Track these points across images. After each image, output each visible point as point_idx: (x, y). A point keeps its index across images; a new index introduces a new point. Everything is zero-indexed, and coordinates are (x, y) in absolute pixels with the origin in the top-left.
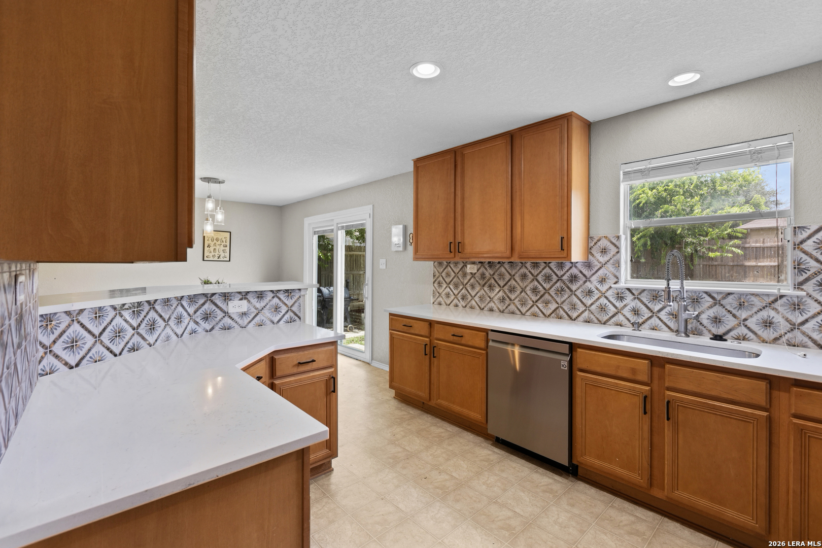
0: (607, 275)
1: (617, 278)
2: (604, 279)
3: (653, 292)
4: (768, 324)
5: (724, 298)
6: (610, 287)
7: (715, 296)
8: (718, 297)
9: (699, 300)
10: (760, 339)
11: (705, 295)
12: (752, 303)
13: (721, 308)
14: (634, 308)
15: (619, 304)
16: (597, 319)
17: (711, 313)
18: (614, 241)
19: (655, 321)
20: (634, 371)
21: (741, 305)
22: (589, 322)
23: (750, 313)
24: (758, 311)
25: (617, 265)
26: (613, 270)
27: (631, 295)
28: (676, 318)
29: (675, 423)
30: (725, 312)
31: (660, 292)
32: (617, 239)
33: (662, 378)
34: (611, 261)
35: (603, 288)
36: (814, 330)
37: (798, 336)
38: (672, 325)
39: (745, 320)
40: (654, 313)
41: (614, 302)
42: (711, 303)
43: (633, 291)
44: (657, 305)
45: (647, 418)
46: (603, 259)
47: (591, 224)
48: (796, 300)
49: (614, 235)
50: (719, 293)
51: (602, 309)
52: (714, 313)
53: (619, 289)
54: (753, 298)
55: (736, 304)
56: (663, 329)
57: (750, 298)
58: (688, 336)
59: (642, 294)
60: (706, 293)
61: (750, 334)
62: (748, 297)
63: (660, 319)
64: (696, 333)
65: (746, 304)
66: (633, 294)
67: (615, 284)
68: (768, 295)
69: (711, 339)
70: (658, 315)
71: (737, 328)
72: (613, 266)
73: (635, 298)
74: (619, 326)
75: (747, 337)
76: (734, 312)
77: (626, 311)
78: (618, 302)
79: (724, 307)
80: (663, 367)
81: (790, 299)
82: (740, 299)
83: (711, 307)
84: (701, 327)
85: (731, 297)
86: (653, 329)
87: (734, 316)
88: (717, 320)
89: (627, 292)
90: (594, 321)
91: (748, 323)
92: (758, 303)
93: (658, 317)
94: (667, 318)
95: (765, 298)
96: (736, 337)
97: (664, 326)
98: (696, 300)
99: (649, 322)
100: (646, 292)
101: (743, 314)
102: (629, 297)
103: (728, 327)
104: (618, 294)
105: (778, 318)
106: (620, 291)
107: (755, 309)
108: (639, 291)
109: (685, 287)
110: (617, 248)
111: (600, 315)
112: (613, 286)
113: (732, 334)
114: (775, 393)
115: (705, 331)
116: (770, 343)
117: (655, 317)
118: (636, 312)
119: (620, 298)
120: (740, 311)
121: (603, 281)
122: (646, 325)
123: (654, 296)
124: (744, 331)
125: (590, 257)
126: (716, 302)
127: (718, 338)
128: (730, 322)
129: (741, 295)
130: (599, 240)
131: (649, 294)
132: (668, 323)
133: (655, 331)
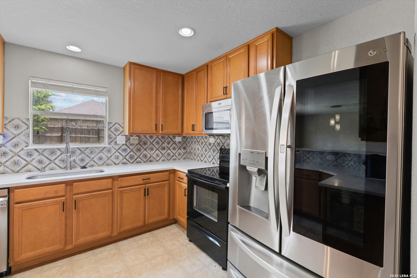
0: (19, 142)
1: (27, 143)
2: (17, 144)
3: (51, 150)
4: (101, 159)
5: (85, 150)
6: (23, 149)
7: (82, 149)
8: (83, 150)
9: (75, 152)
10: (98, 165)
11: (77, 150)
12: (95, 151)
13: (84, 154)
14: (39, 160)
15: (28, 159)
16: (11, 170)
17: (80, 157)
18: (25, 121)
19: (52, 165)
20: (56, 192)
21: (91, 152)
22: (4, 173)
23: (95, 155)
24: (97, 154)
25: (27, 136)
26: (24, 139)
27: (37, 153)
28: (63, 162)
29: (78, 209)
30: (86, 156)
31: (55, 150)
32: (27, 120)
33: (71, 190)
34: (23, 133)
35: (17, 150)
36: (114, 159)
37: (109, 162)
38: (61, 165)
39: (93, 158)
40: (51, 161)
41: (25, 158)
42: (80, 153)
43: (39, 151)
44: (53, 157)
45: (64, 213)
46: (16, 132)
47: (5, 109)
48: (109, 148)
49: (25, 118)
50: (83, 148)
51: (16, 163)
52: (81, 157)
53: (29, 150)
54: (96, 149)
55: (90, 152)
56: (57, 168)
57: (95, 149)
58: (71, 169)
59: (45, 152)
60: (78, 148)
61: (95, 164)
62: (94, 149)
63: (55, 164)
64: (73, 167)
65: (93, 152)
66: (39, 152)
67: (26, 147)
68: (101, 147)
69: (81, 168)
70: (54, 162)
71: (90, 162)
72: (24, 136)
73: (40, 154)
74: (29, 172)
75: (93, 165)
76: (89, 155)
77: (34, 163)
78: (28, 157)
79: (85, 154)
80: (72, 185)
81: (107, 148)
82: (91, 150)
83: (80, 155)
84: (76, 164)
85: (88, 149)
86: (51, 170)
87: (89, 157)
88: (82, 160)
89: (35, 151)
90: (8, 172)
91: (94, 159)
92: (97, 151)
93: (54, 163)
94: (59, 163)
95: (100, 149)
96: (90, 166)
97: (57, 167)
98: (73, 152)
99: (49, 166)
100: (47, 150)
101: (92, 156)
102: (36, 154)
103: (87, 162)
104: (28, 153)
105: (104, 156)
106: (29, 151)
107: (96, 153)
108: (43, 150)
109: (70, 146)
110: (27, 125)
111: (14, 168)
112: (24, 148)
113: (88, 165)
114: (114, 182)
115: (77, 166)
116: (101, 166)
117: (52, 163)
118: (40, 162)
119: (29, 154)
120: (91, 155)
121: (16, 145)
122: (46, 169)
123: (52, 152)
124: (92, 162)
125: (5, 130)
126: (82, 152)
127: (84, 167)
128: (87, 160)
129: (92, 148)
130: (13, 120)
131: (49, 151)
132: (60, 165)
133: (52, 170)
